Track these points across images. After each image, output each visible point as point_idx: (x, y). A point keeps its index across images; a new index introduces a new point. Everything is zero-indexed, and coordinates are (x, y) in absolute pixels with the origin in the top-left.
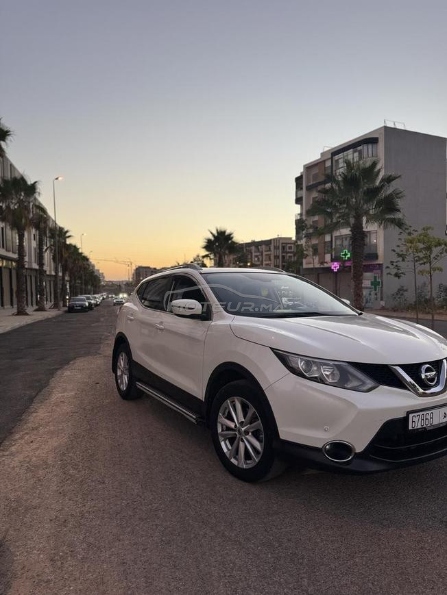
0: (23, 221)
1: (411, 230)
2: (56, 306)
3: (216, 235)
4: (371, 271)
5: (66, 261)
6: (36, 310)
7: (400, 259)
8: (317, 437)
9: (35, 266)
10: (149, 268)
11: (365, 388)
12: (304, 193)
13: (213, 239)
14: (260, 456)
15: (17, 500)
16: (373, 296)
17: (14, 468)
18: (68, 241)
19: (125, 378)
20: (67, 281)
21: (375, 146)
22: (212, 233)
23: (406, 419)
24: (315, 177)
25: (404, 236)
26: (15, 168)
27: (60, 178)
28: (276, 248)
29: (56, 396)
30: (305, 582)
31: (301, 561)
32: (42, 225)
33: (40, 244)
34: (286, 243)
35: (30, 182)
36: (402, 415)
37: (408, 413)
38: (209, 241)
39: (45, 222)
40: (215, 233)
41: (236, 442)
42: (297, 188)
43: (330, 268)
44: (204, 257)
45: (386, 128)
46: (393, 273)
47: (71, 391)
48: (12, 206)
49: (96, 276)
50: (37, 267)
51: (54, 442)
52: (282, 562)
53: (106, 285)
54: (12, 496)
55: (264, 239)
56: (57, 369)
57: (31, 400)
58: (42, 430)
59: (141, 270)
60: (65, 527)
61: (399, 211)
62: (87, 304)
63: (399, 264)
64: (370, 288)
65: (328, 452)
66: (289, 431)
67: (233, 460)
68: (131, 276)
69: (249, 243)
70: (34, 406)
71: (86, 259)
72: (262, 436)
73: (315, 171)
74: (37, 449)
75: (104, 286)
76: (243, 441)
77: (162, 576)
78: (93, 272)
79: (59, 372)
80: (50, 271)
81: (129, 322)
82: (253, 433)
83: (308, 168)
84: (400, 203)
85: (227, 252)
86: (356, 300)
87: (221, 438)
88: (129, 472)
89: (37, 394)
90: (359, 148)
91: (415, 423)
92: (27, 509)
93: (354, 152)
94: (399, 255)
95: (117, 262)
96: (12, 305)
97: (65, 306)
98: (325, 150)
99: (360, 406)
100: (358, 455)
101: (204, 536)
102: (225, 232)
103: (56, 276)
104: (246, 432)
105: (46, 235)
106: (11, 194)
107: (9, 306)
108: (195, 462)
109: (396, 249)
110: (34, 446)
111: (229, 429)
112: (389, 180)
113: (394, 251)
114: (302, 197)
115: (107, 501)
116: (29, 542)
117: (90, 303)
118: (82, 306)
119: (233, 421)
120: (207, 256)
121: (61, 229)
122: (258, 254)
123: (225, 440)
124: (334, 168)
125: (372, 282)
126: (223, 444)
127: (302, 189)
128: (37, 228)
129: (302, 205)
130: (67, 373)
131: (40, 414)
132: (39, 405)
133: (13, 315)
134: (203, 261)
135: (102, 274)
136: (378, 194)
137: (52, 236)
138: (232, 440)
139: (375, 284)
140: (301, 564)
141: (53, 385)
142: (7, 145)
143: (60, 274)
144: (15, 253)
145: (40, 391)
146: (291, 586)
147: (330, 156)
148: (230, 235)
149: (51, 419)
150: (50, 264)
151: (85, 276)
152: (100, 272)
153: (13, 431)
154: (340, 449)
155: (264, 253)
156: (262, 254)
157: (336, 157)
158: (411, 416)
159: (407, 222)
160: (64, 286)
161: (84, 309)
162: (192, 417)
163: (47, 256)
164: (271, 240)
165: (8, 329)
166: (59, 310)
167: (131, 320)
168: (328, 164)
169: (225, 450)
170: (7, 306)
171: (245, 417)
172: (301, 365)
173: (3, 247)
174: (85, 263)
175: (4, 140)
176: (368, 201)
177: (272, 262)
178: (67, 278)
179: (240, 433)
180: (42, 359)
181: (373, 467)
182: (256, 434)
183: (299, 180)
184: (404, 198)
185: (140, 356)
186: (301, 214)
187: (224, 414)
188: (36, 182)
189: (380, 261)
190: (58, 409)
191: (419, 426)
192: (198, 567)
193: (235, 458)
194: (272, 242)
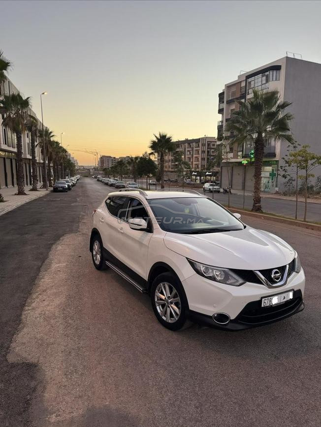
0: (20, 126)
1: (296, 144)
2: (44, 186)
3: (159, 138)
4: (270, 165)
5: (51, 153)
6: (32, 190)
7: (287, 165)
8: (209, 310)
9: (29, 157)
10: (110, 157)
11: (238, 284)
12: (224, 105)
13: (157, 141)
14: (179, 316)
15: (42, 340)
16: (270, 184)
17: (36, 318)
18: (52, 139)
19: (99, 257)
20: (52, 167)
21: (278, 72)
22: (156, 137)
23: (260, 302)
24: (234, 93)
25: (291, 148)
26: (12, 84)
27: (45, 93)
28: (203, 145)
29: (55, 266)
30: (197, 389)
31: (196, 377)
32: (33, 129)
33: (33, 142)
34: (211, 142)
35: (24, 98)
36: (258, 299)
37: (262, 298)
38: (154, 143)
39: (36, 126)
40: (158, 136)
41: (165, 307)
42: (219, 102)
43: (241, 162)
44: (150, 154)
45: (287, 58)
46: (282, 174)
47: (64, 262)
48: (12, 115)
49: (72, 163)
50: (31, 158)
51: (57, 301)
52: (186, 378)
53: (79, 169)
54: (38, 336)
55: (195, 138)
56: (52, 244)
57: (39, 269)
58: (49, 292)
59: (104, 159)
60: (70, 356)
61: (289, 130)
62: (67, 186)
63: (286, 168)
64: (269, 178)
65: (215, 318)
66: (194, 305)
67: (163, 317)
68: (97, 163)
69: (183, 141)
70: (41, 274)
71: (65, 151)
72: (180, 306)
73: (234, 89)
74: (48, 305)
75: (77, 170)
76: (169, 307)
77: (123, 384)
78: (70, 161)
79: (54, 247)
80: (39, 160)
81: (101, 223)
82: (175, 303)
83: (229, 87)
84: (290, 124)
85: (167, 151)
86: (256, 192)
87: (157, 304)
88: (103, 323)
89: (42, 264)
90: (266, 73)
91: (265, 303)
92: (48, 345)
93: (263, 76)
94: (287, 162)
95: (87, 152)
96: (13, 185)
97: (50, 186)
98: (241, 74)
99: (234, 294)
100: (232, 321)
101: (146, 363)
102: (166, 136)
103: (44, 163)
104: (171, 303)
105: (36, 135)
106: (11, 107)
107: (11, 186)
108: (142, 316)
109: (285, 157)
110: (46, 303)
111: (161, 299)
112: (283, 106)
113: (284, 159)
114: (223, 109)
115: (92, 341)
116: (52, 364)
117: (68, 185)
118: (63, 188)
119: (164, 295)
120: (152, 153)
121: (47, 131)
122: (190, 149)
123: (159, 305)
124: (247, 89)
125: (270, 174)
126: (158, 307)
127: (223, 102)
128: (30, 130)
129: (223, 114)
130: (60, 247)
131: (46, 280)
132: (44, 273)
133: (16, 194)
134: (149, 157)
135: (76, 160)
136: (275, 117)
137: (41, 136)
138: (163, 306)
139: (272, 175)
140: (196, 379)
141: (51, 257)
142: (8, 72)
143: (47, 162)
144: (14, 148)
145: (44, 262)
146: (189, 391)
147: (245, 79)
148: (169, 138)
149: (53, 284)
150: (39, 155)
151: (64, 164)
152: (75, 159)
153: (32, 292)
154: (222, 317)
155: (195, 149)
156: (193, 149)
157: (249, 80)
158: (263, 299)
159: (294, 138)
160: (49, 170)
161: (64, 190)
162: (140, 289)
163: (38, 150)
164: (199, 139)
165: (14, 207)
166: (47, 190)
167: (102, 222)
168: (243, 84)
169: (159, 311)
170: (10, 186)
171: (171, 294)
172: (202, 269)
173: (6, 144)
174: (64, 154)
175: (5, 70)
176: (267, 122)
177: (200, 163)
178: (51, 165)
179: (168, 303)
180: (41, 235)
181: (240, 327)
182: (176, 304)
183: (221, 96)
184: (294, 119)
185: (108, 246)
186: (222, 122)
187: (159, 291)
188: (28, 98)
189: (277, 158)
190: (57, 277)
191: (268, 305)
192: (142, 380)
193: (164, 316)
194: (201, 140)
